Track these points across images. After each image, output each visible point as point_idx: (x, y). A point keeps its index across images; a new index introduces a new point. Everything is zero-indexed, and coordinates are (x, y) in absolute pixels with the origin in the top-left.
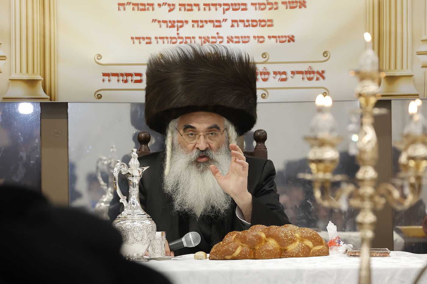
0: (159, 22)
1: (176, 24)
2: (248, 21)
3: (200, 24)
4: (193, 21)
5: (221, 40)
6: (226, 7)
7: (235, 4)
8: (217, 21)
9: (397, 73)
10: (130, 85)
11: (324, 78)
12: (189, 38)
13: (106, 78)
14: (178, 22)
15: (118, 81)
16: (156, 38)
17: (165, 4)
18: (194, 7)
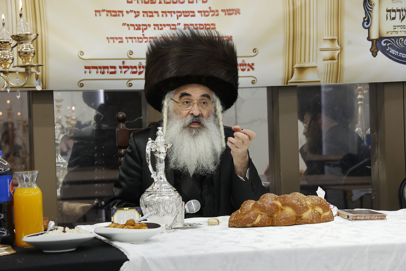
0: (128, 25)
1: (141, 27)
2: (196, 25)
3: (160, 27)
4: (154, 25)
6: (179, 14)
7: (186, 12)
8: (173, 25)
9: (306, 65)
10: (107, 76)
11: (253, 69)
12: (152, 38)
13: (88, 70)
14: (143, 25)
15: (97, 72)
16: (126, 38)
17: (131, 11)
18: (154, 14)
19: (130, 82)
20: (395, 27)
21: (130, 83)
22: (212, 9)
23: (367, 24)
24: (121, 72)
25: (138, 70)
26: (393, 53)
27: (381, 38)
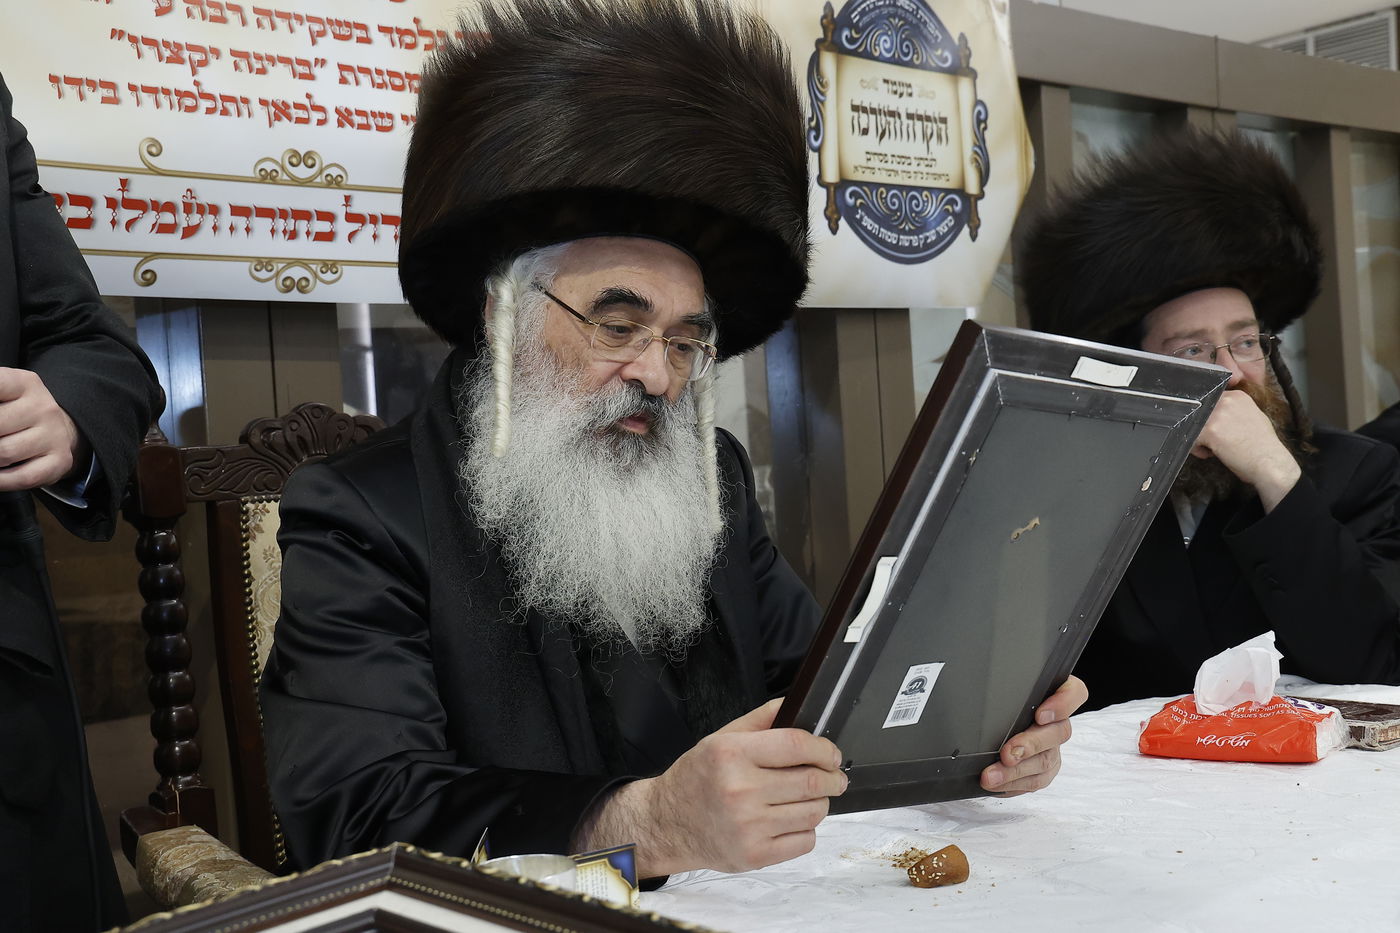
0: (133, 39)
1: (186, 54)
2: (379, 72)
3: (257, 65)
4: (233, 53)
5: (320, 116)
6: (316, 27)
7: (339, 23)
8: (300, 62)
12: (232, 99)
14: (191, 48)
16: (132, 88)
18: (228, 14)
19: (149, 265)
20: (869, 156)
21: (146, 272)
22: (426, 25)
23: (816, 138)
24: (114, 223)
25: (183, 220)
26: (870, 228)
27: (844, 183)
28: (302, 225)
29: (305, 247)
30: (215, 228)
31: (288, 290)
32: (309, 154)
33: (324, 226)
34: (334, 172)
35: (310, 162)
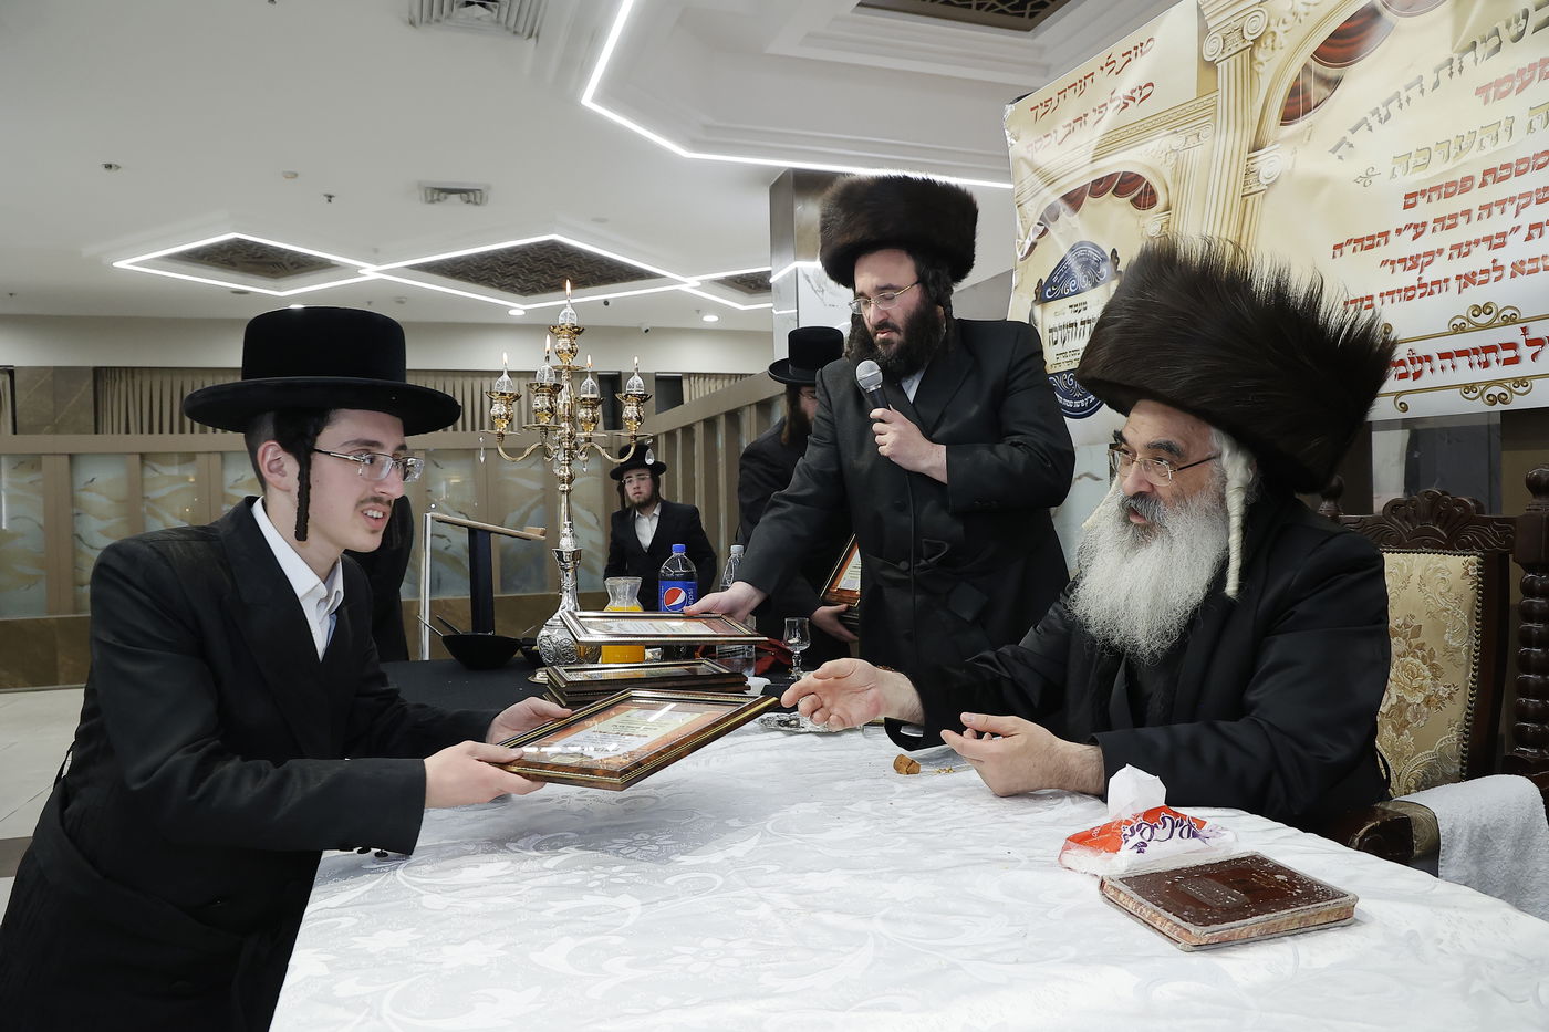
0: (1393, 263)
1: (1420, 260)
3: (1465, 250)
4: (1452, 247)
5: (1499, 273)
6: (1524, 201)
7: (1544, 190)
8: (1499, 236)
12: (1438, 282)
14: (1426, 255)
16: (1382, 294)
17: (1408, 227)
18: (1460, 219)
19: (1402, 399)
21: (1401, 403)
25: (1411, 369)
28: (1492, 357)
29: (1497, 372)
30: (1431, 370)
31: (1494, 403)
32: (1487, 305)
33: (1510, 354)
34: (1508, 313)
35: (1488, 310)
